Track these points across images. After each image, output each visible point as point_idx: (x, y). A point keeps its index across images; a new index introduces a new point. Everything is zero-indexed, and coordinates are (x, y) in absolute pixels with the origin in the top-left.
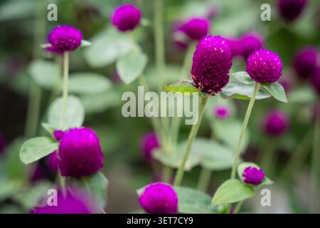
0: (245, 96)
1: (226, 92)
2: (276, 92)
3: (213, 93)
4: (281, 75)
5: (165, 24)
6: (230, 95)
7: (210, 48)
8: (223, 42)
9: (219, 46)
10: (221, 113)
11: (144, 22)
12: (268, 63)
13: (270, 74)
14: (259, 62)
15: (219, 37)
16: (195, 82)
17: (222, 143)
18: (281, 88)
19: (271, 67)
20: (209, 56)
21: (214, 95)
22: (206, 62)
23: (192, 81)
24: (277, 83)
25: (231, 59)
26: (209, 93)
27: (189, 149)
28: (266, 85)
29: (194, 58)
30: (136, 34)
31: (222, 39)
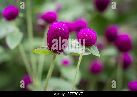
0: (77, 54)
1: (67, 52)
2: (94, 51)
3: (59, 53)
4: (96, 41)
5: (33, 15)
6: (69, 53)
7: (57, 28)
8: (64, 25)
9: (62, 27)
10: (65, 63)
11: (21, 15)
12: (88, 35)
13: (90, 41)
14: (84, 35)
15: (61, 22)
16: (49, 47)
17: (66, 79)
18: (97, 49)
19: (90, 37)
20: (56, 32)
21: (60, 54)
22: (54, 36)
23: (47, 47)
24: (94, 46)
25: (68, 34)
26: (57, 53)
27: (47, 83)
28: (88, 48)
29: (48, 34)
30: (17, 21)
31: (63, 23)
